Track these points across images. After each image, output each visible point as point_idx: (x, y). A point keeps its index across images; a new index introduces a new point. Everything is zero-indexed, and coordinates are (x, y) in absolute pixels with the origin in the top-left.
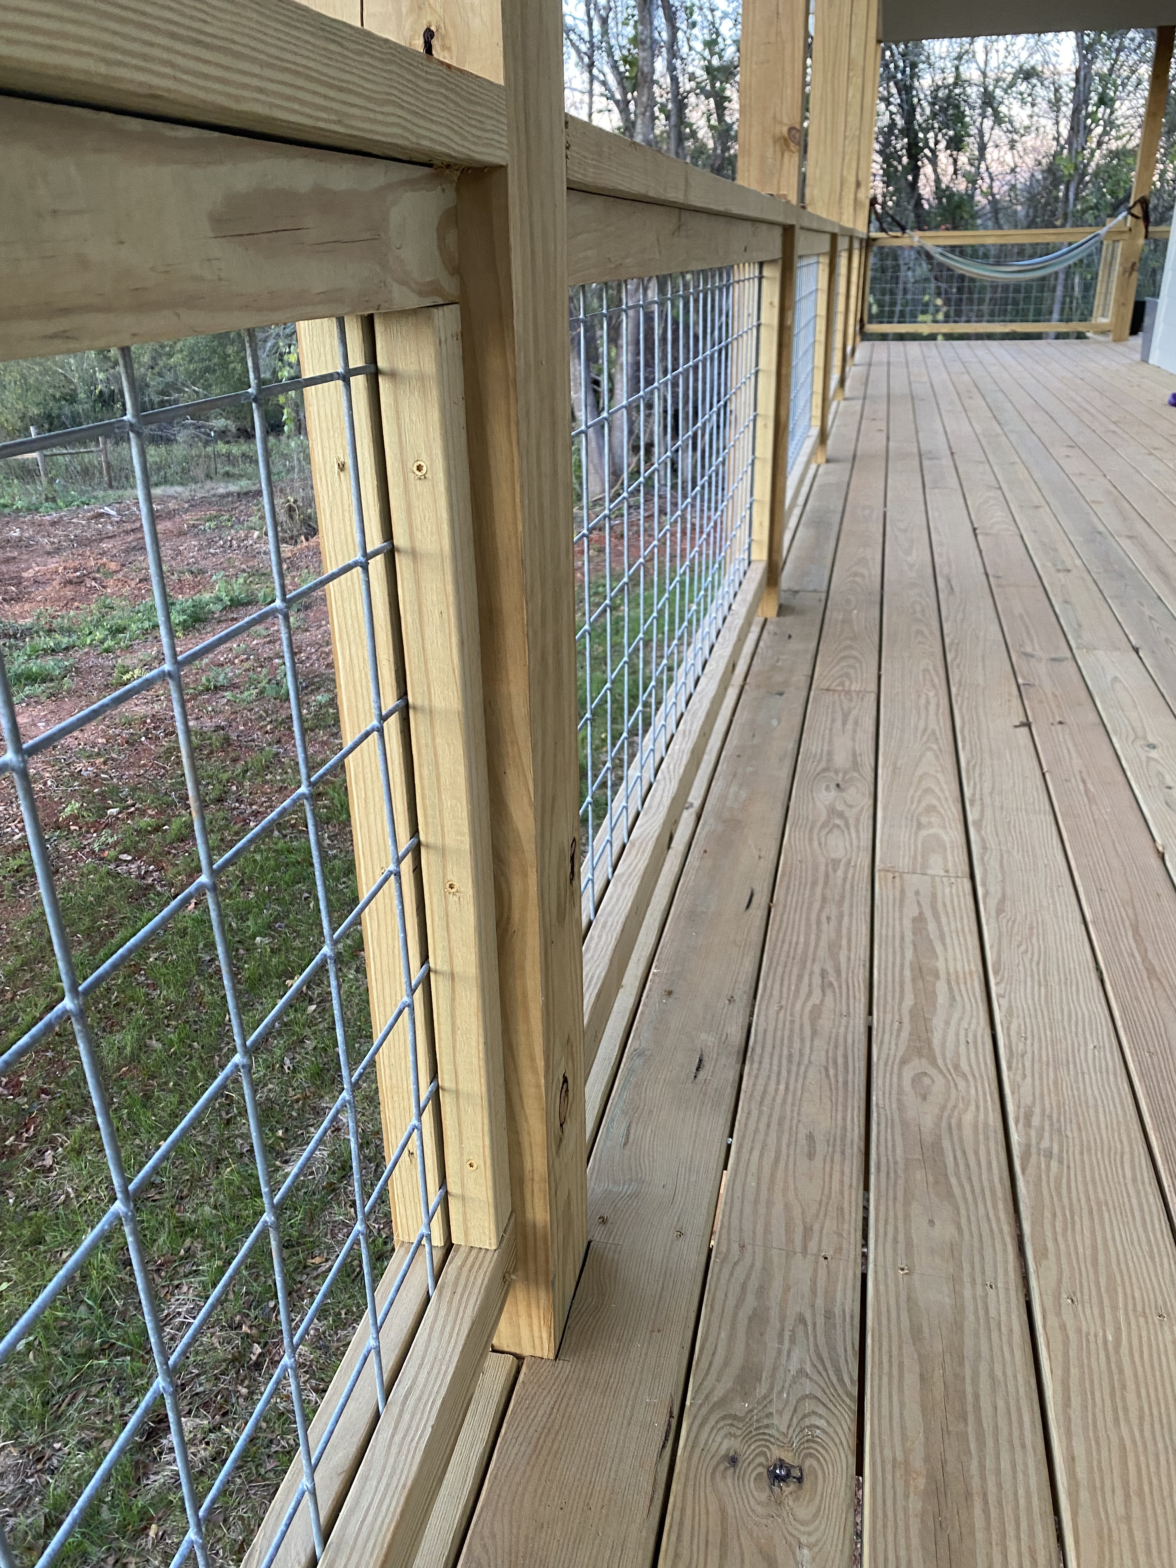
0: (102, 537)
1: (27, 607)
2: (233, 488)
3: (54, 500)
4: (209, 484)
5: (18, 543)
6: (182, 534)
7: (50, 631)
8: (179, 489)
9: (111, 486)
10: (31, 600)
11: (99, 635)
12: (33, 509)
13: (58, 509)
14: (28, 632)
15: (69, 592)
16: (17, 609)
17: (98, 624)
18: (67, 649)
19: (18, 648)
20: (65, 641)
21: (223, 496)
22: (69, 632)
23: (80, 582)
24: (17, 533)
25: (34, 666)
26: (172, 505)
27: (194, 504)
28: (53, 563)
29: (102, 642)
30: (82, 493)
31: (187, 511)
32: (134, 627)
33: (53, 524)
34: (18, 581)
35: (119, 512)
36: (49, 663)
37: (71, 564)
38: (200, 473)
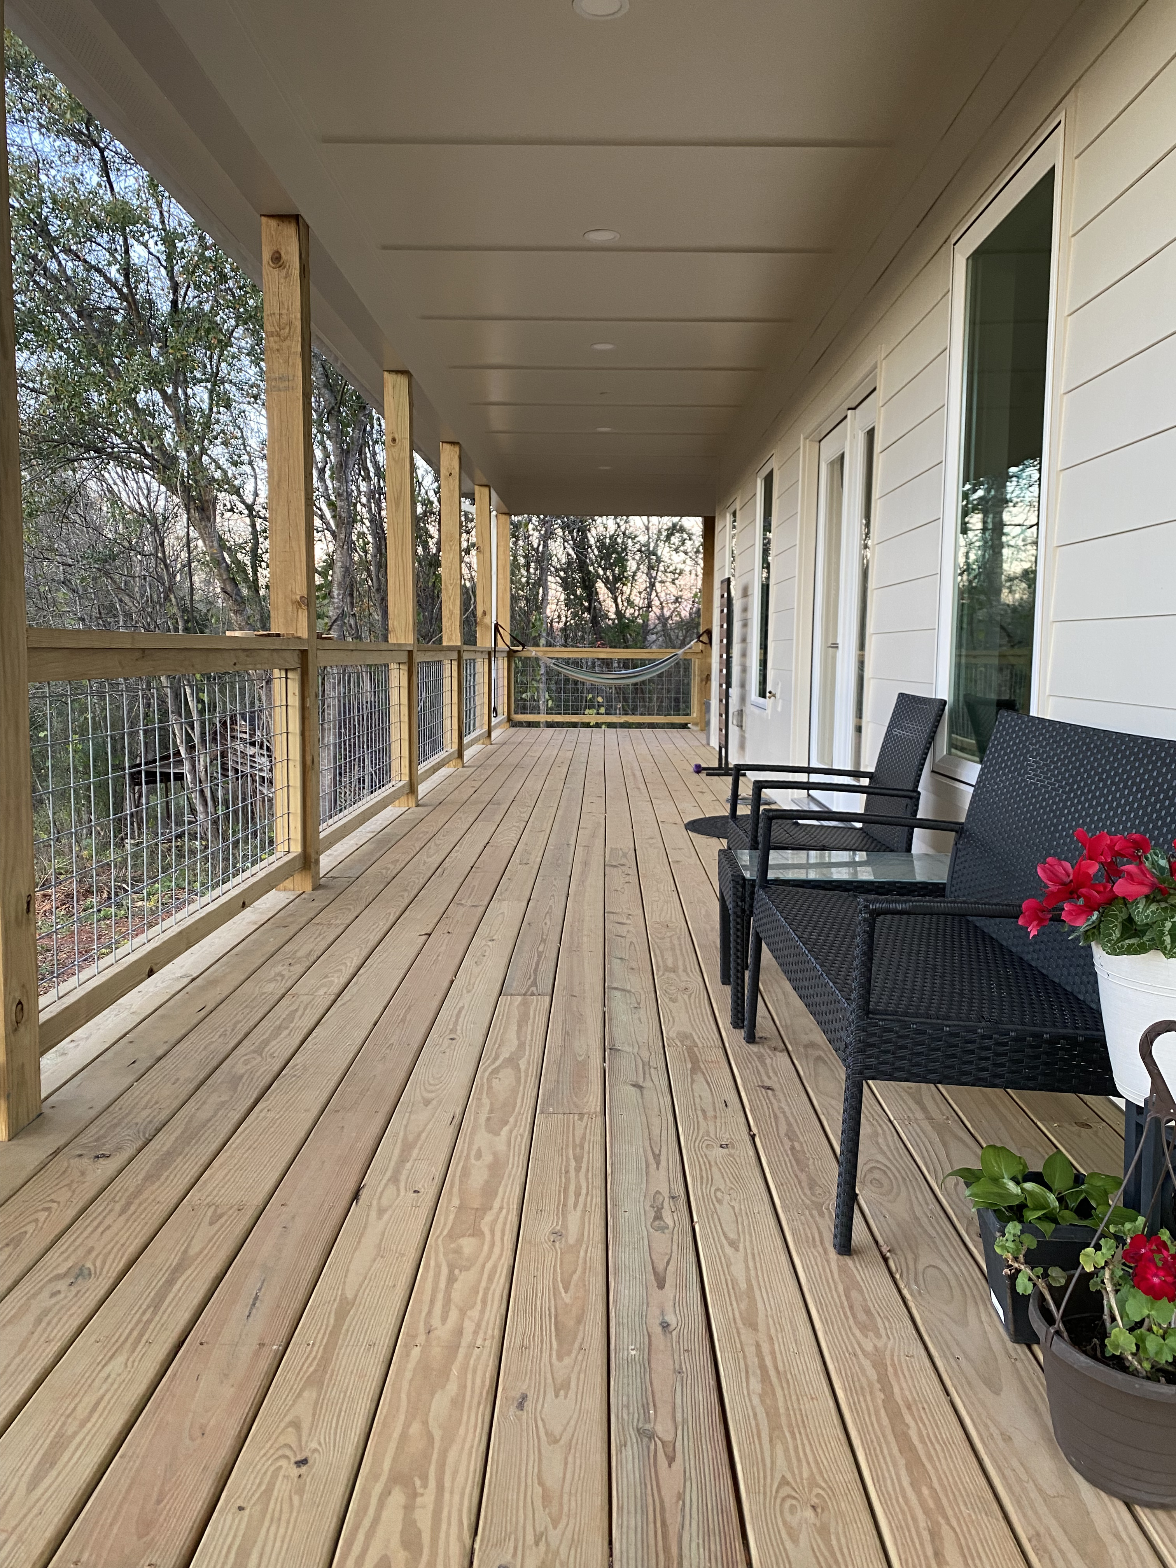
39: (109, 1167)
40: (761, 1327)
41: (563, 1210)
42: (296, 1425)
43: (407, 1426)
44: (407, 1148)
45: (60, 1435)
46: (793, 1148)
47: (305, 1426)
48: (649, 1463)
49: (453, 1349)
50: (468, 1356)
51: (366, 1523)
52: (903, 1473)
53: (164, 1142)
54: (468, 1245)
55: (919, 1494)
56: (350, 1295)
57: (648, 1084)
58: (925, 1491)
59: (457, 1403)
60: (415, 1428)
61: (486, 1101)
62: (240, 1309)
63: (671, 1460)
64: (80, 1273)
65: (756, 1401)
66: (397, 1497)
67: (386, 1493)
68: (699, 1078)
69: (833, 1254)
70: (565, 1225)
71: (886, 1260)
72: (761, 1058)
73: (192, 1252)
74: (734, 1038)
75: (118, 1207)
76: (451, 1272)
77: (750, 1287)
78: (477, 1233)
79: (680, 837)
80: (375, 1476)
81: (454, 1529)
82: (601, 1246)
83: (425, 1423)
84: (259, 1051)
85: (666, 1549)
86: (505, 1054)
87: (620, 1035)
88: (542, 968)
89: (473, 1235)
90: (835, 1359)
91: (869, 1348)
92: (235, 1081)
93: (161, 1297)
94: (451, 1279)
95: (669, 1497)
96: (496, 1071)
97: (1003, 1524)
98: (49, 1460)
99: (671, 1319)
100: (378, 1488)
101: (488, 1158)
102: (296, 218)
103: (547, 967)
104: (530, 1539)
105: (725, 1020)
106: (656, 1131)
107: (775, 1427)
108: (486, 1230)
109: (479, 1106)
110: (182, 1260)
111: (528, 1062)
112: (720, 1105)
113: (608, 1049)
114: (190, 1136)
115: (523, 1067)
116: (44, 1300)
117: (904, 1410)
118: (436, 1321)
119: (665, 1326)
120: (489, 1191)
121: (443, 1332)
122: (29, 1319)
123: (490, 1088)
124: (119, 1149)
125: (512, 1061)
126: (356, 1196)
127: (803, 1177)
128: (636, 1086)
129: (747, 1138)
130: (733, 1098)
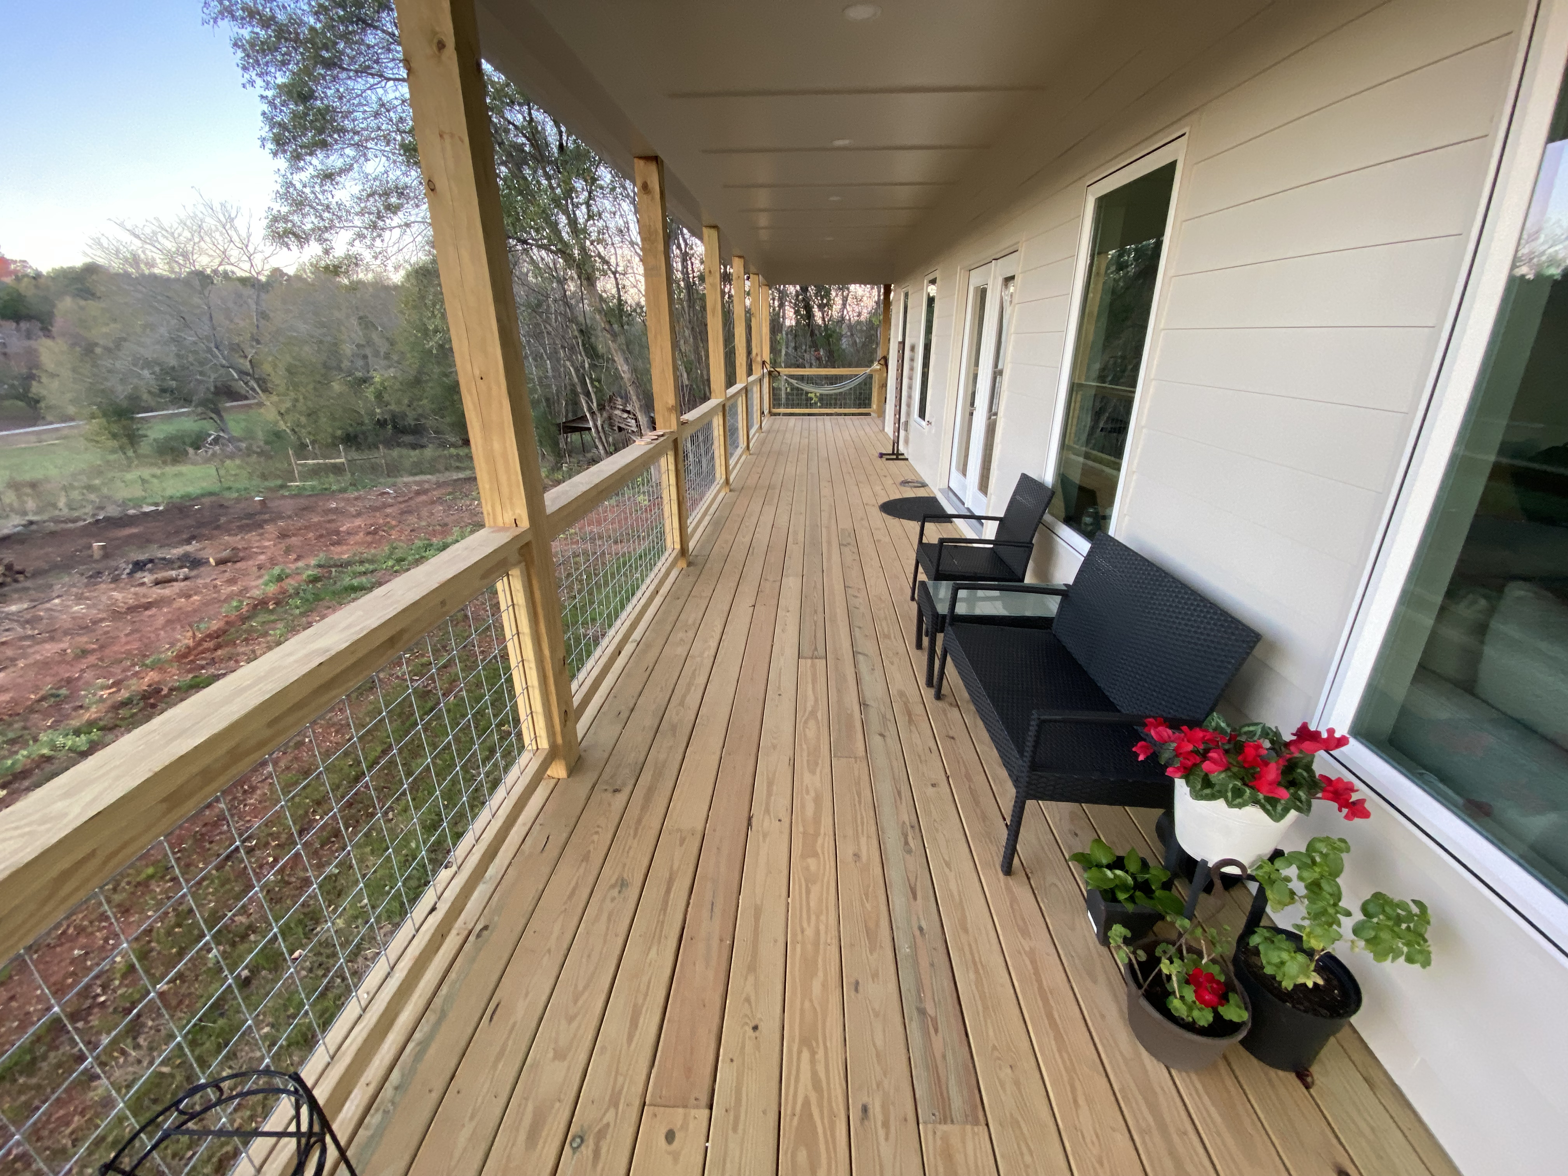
0: (385, 506)
1: (345, 548)
2: (461, 475)
3: (355, 485)
4: (447, 474)
5: (336, 511)
6: (433, 503)
7: (362, 562)
8: (429, 477)
9: (389, 476)
10: (348, 544)
11: (390, 563)
12: (343, 490)
13: (358, 490)
14: (349, 563)
15: (369, 538)
16: (338, 549)
17: (389, 557)
18: (372, 572)
19: (343, 573)
20: (371, 567)
21: (456, 481)
22: (371, 561)
23: (375, 533)
24: (334, 505)
25: (355, 582)
26: (426, 486)
27: (439, 485)
28: (358, 522)
29: (393, 567)
30: (371, 480)
31: (434, 489)
32: (410, 558)
33: (356, 499)
34: (337, 533)
35: (395, 491)
36: (364, 579)
37: (369, 522)
38: (441, 467)
39: (622, 797)
40: (970, 930)
41: (857, 837)
42: (748, 1000)
43: (802, 1003)
44: (770, 784)
45: (635, 1005)
46: (970, 788)
47: (753, 998)
48: (926, 1034)
49: (816, 944)
50: (825, 950)
51: (794, 1072)
52: (1053, 1042)
53: (646, 778)
54: (812, 862)
55: (1061, 1057)
56: (759, 902)
57: (887, 734)
58: (1065, 1056)
59: (824, 985)
60: (807, 1004)
61: (805, 746)
62: (706, 913)
63: (936, 1031)
64: (623, 884)
65: (974, 987)
66: (806, 1055)
67: (800, 1052)
68: (913, 728)
69: (1001, 874)
70: (859, 849)
71: (1028, 878)
72: (944, 711)
73: (675, 867)
74: (929, 694)
75: (632, 832)
76: (807, 886)
77: (961, 899)
78: (815, 855)
79: (879, 518)
80: (792, 1040)
81: (837, 1078)
82: (880, 866)
83: (811, 1001)
84: (682, 703)
85: (942, 1094)
86: (809, 709)
87: (868, 694)
88: (818, 635)
89: (813, 856)
90: (1011, 957)
91: (1027, 949)
92: (674, 728)
93: (666, 902)
94: (808, 892)
95: (938, 1055)
96: (806, 722)
97: (1105, 1079)
98: (634, 1023)
99: (924, 924)
100: (795, 1049)
101: (812, 794)
102: (655, 159)
103: (820, 634)
104: (874, 1086)
105: (922, 681)
106: (896, 771)
107: (986, 1008)
108: (820, 851)
109: (802, 749)
110: (671, 875)
111: (821, 715)
112: (927, 751)
113: (863, 705)
114: (658, 775)
115: (820, 717)
116: (608, 905)
117: (1049, 995)
118: (805, 925)
119: (921, 929)
120: (817, 820)
121: (810, 932)
122: (604, 917)
123: (805, 735)
124: (624, 784)
125: (813, 713)
126: (749, 824)
127: (978, 811)
128: (882, 735)
129: (945, 778)
130: (934, 748)
